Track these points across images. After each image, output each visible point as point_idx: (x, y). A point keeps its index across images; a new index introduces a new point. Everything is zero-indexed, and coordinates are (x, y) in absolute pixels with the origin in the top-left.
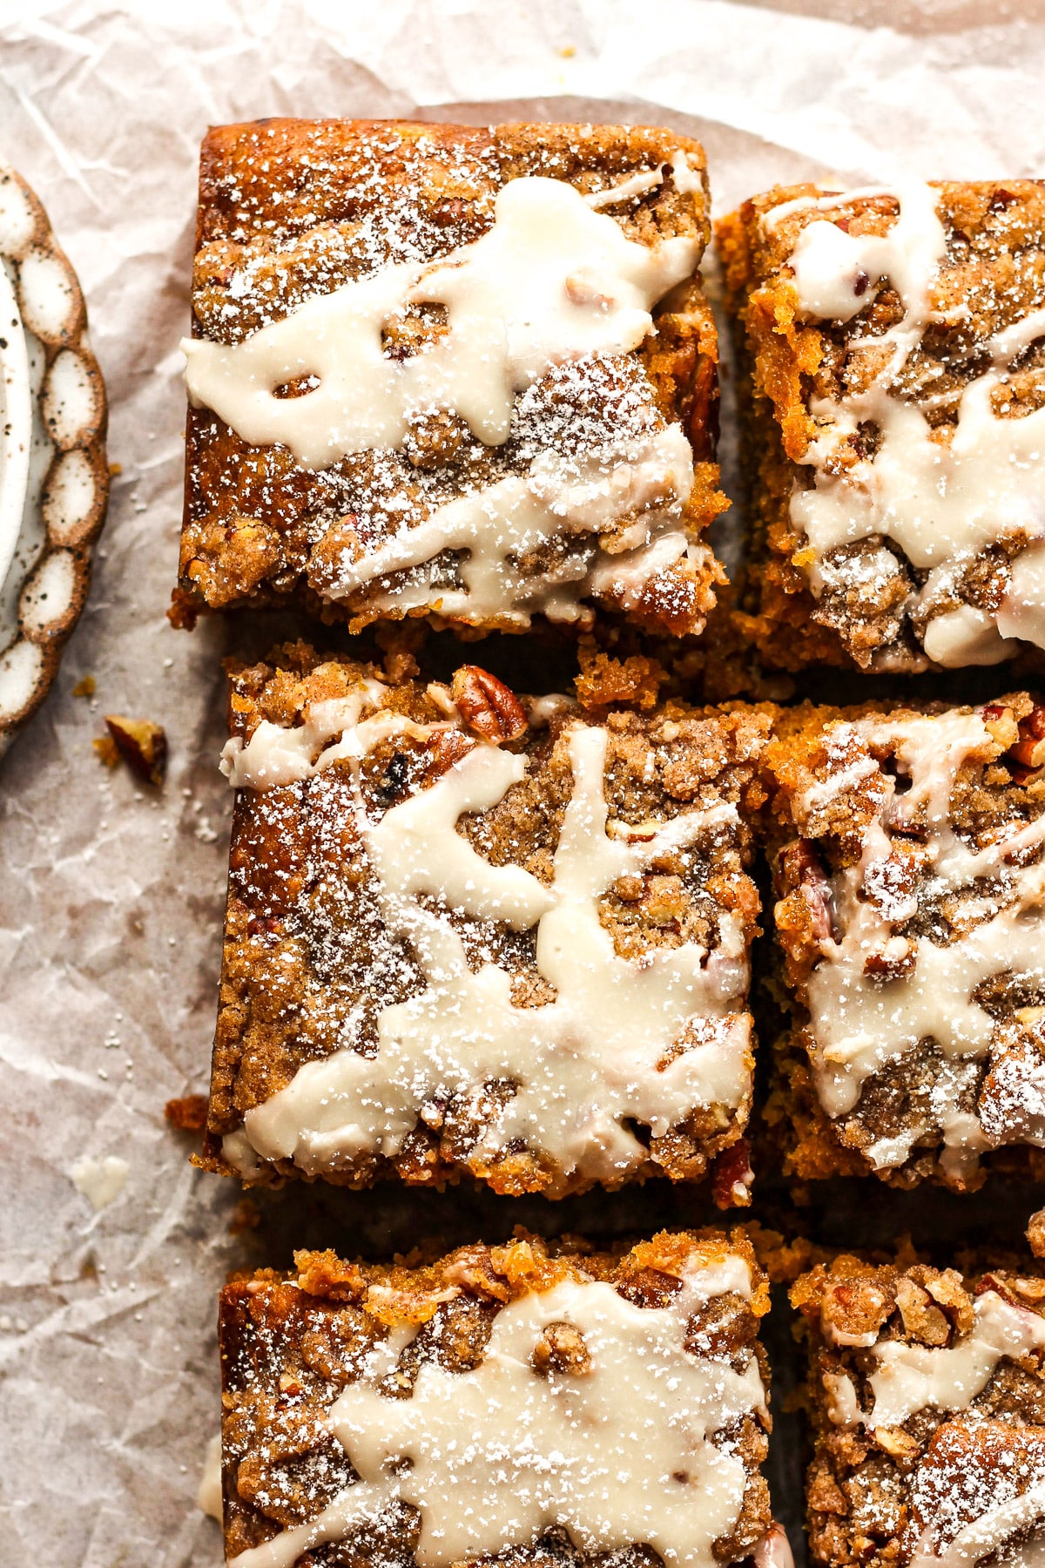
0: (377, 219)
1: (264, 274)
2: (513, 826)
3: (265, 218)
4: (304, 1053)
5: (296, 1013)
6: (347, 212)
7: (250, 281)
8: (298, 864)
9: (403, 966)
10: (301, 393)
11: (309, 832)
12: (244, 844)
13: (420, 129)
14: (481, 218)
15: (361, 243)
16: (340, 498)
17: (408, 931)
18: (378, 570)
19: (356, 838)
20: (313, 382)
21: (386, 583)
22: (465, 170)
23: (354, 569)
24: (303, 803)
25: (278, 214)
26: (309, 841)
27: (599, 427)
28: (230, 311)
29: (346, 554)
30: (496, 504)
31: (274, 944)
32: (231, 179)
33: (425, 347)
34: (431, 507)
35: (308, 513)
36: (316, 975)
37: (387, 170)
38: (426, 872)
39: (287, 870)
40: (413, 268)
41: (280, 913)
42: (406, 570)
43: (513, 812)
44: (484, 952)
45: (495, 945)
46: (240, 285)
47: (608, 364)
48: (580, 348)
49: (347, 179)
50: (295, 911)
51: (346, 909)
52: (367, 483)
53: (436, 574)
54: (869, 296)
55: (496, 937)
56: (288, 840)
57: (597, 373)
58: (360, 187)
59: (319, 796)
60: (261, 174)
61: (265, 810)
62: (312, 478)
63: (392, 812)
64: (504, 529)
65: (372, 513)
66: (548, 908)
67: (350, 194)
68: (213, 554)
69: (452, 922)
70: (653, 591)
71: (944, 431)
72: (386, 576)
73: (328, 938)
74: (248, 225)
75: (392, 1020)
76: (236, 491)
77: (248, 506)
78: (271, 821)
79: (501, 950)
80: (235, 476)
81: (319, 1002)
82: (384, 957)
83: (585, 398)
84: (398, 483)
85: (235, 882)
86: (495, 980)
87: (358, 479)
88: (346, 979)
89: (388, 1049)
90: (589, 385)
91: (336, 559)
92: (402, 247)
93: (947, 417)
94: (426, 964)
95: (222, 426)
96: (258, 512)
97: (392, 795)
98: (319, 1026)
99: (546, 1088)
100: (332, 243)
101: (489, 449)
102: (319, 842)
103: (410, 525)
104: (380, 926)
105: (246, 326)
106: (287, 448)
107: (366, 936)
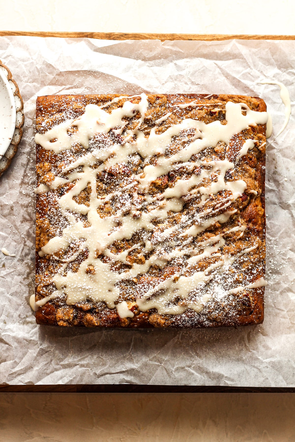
0: (66, 112)
1: (47, 122)
2: (82, 198)
3: (47, 112)
4: (50, 237)
5: (49, 231)
6: (60, 111)
7: (45, 123)
8: (47, 206)
9: (66, 222)
10: (54, 142)
11: (48, 201)
12: (38, 203)
13: (72, 96)
14: (83, 111)
15: (63, 116)
16: (62, 158)
17: (66, 216)
18: (68, 170)
19: (56, 202)
20: (56, 140)
21: (70, 172)
22: (80, 103)
23: (64, 170)
24: (47, 196)
25: (49, 112)
26: (49, 202)
27: (103, 145)
28: (42, 128)
29: (63, 167)
30: (87, 158)
31: (44, 220)
32: (41, 106)
33: (74, 133)
34: (77, 159)
35: (56, 161)
36: (51, 224)
37: (67, 104)
38: (68, 206)
39: (45, 207)
40: (72, 120)
41: (45, 214)
42: (73, 169)
43: (82, 196)
44: (79, 219)
45: (80, 217)
46: (44, 124)
47: (104, 135)
48: (99, 132)
49: (60, 106)
50: (47, 214)
51: (56, 213)
52: (66, 155)
53: (78, 170)
54: (135, 114)
55: (80, 216)
56: (45, 203)
57: (103, 136)
58: (63, 107)
59: (50, 195)
60: (46, 105)
61: (41, 198)
62: (57, 156)
63: (62, 197)
64: (89, 162)
65: (67, 160)
66: (89, 211)
67: (61, 108)
68: (41, 168)
69: (73, 214)
70: (111, 169)
71: (147, 136)
72: (70, 171)
73: (53, 218)
74: (45, 114)
75: (65, 231)
76: (45, 158)
77: (47, 160)
78: (42, 199)
79: (81, 218)
80: (44, 156)
81: (52, 228)
82: (62, 221)
83: (101, 140)
84: (71, 155)
85: (37, 210)
86: (81, 223)
87: (65, 155)
88: (56, 225)
89: (64, 235)
90: (101, 138)
91: (61, 168)
92: (70, 117)
93: (148, 134)
94: (69, 222)
95: (42, 147)
96: (48, 161)
97: (62, 195)
98: (53, 232)
99: (90, 240)
100: (58, 117)
101: (86, 149)
102: (50, 203)
103: (73, 162)
104: (61, 216)
105: (45, 131)
106: (53, 151)
107: (59, 217)
